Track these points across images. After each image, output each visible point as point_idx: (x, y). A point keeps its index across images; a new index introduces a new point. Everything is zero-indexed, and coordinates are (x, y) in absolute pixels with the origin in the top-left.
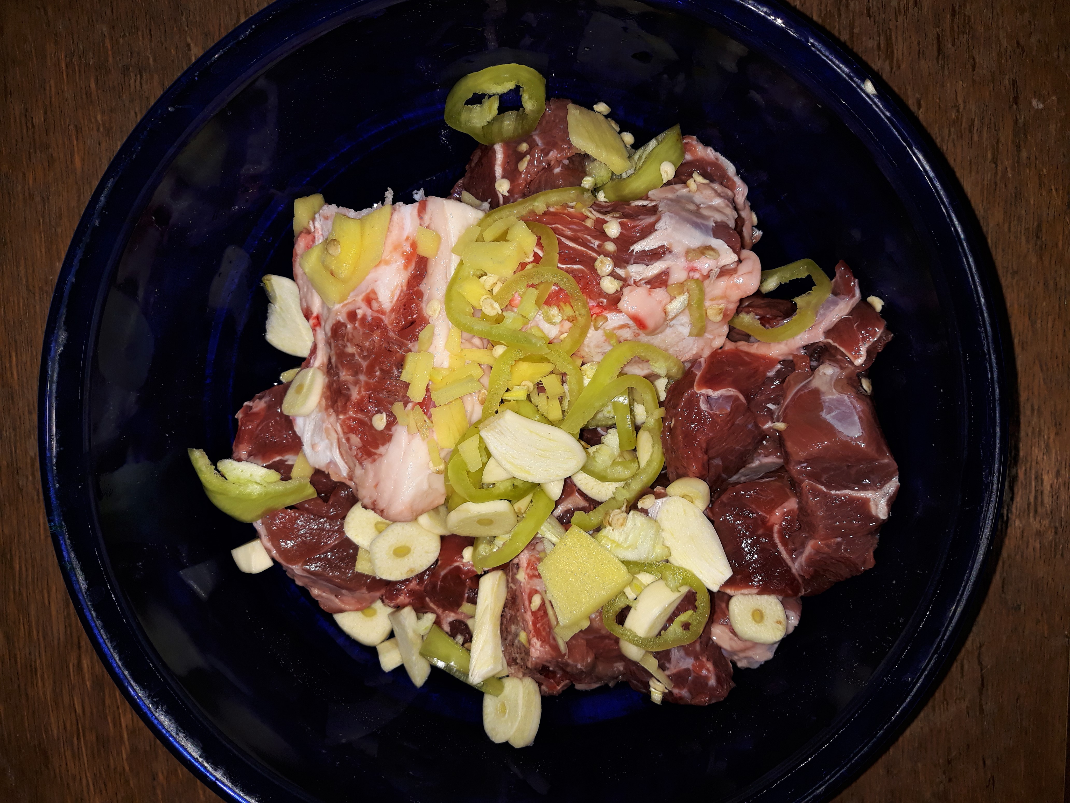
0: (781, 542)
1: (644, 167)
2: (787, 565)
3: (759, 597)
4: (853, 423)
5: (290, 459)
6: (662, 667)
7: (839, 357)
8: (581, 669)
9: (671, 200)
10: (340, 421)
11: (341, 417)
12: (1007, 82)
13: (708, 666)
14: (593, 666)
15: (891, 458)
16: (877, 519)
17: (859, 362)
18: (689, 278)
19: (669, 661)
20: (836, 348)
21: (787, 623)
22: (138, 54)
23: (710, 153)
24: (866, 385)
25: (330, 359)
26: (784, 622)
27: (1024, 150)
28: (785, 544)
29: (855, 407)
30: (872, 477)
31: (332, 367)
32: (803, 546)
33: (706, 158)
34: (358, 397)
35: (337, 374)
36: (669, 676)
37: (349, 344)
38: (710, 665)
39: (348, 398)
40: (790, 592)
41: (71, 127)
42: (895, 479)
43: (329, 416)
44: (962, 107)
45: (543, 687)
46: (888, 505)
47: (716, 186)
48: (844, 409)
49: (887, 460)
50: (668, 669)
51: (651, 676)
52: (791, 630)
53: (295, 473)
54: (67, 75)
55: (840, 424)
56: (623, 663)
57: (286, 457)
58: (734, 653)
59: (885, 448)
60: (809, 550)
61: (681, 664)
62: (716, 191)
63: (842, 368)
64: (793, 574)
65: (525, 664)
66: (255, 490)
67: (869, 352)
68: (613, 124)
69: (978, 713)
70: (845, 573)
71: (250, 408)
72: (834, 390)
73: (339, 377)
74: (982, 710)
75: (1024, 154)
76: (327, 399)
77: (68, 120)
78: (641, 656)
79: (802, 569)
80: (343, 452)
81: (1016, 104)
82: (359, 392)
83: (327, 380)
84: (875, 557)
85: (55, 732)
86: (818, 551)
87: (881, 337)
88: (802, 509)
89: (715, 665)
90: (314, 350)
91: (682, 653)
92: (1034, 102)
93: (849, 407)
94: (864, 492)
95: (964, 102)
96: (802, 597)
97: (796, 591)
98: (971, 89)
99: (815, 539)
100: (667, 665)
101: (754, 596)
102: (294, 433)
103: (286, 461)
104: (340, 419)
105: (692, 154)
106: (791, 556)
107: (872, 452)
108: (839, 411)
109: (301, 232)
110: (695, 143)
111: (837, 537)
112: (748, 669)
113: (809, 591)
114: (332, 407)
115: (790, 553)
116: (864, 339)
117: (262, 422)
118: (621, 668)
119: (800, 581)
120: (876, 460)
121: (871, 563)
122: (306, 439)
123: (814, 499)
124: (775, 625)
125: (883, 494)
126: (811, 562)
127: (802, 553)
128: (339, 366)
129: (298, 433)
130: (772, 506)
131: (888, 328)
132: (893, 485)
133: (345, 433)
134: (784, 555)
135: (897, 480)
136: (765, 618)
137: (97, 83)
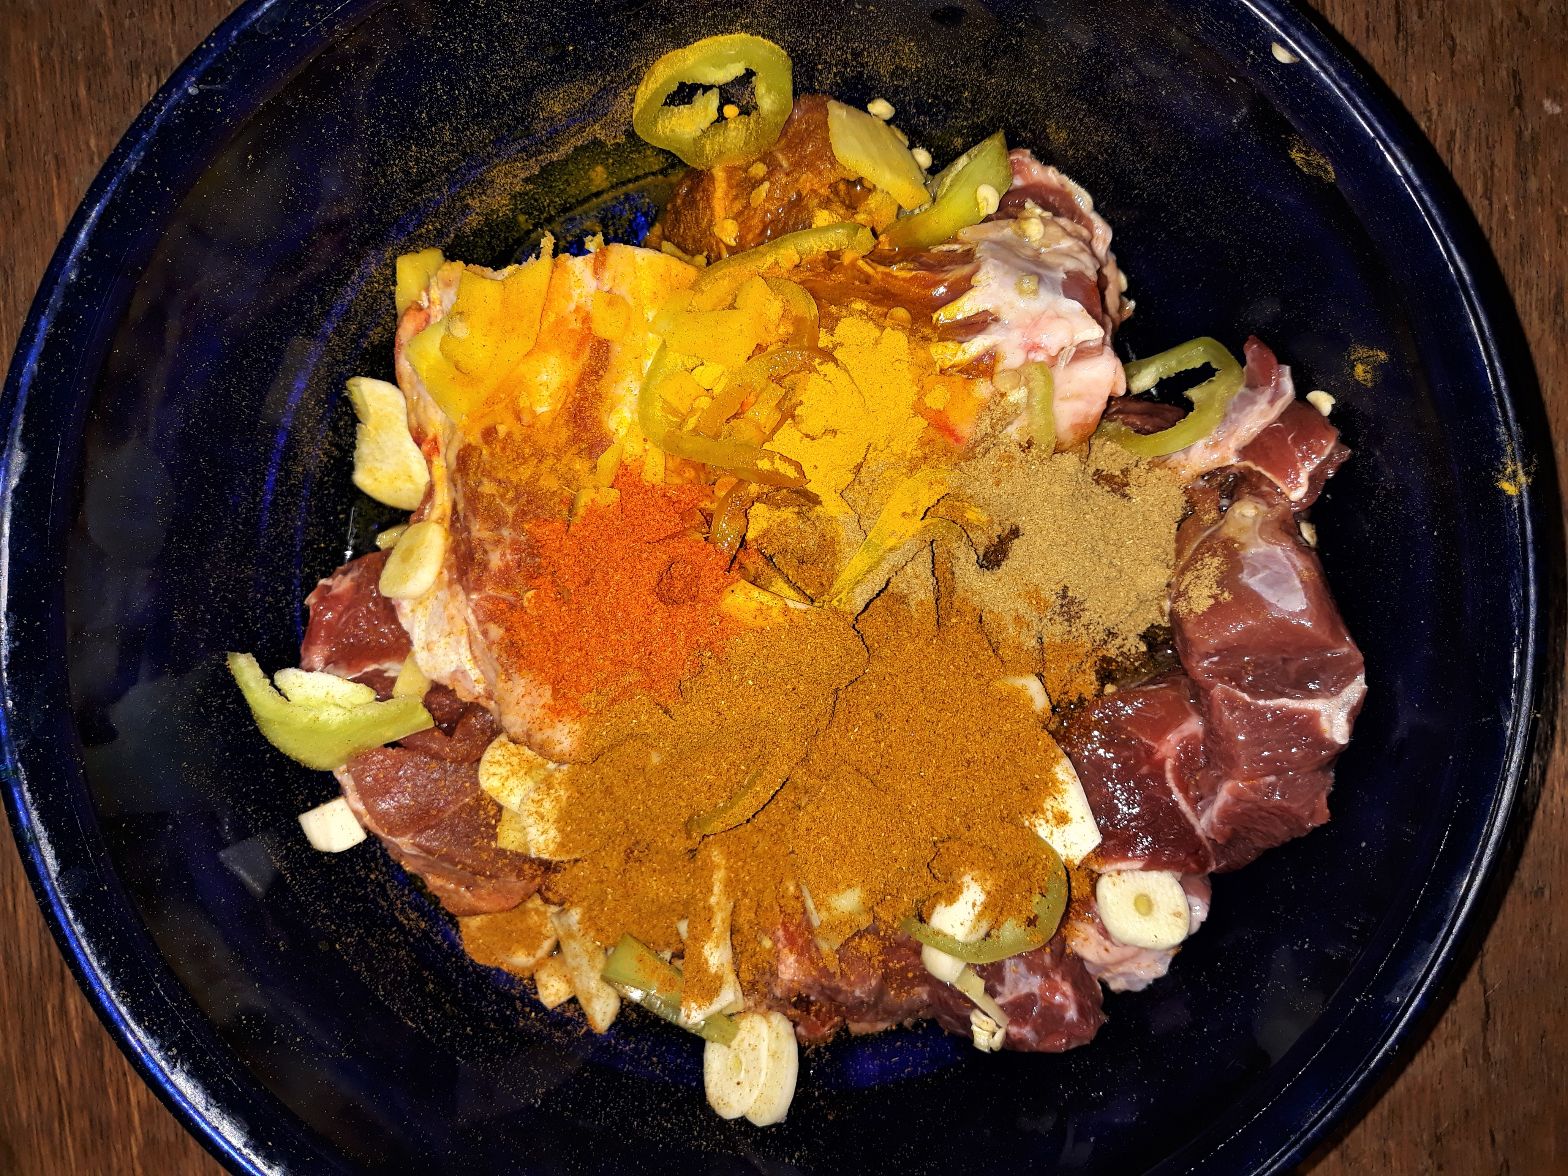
0: (1177, 786)
1: (951, 194)
2: (1187, 821)
3: (1143, 874)
4: (1292, 590)
5: (391, 668)
6: (991, 992)
7: (1265, 488)
8: (859, 998)
9: (995, 242)
10: (472, 604)
11: (474, 596)
12: (1505, 73)
13: (1065, 988)
14: (880, 992)
15: (1354, 646)
16: (1332, 744)
17: (1298, 494)
18: (1027, 363)
19: (1002, 981)
20: (1261, 476)
21: (1191, 916)
22: (154, 43)
23: (1052, 176)
24: (1307, 532)
25: (455, 505)
26: (1186, 914)
27: (1533, 177)
28: (1184, 789)
29: (1294, 566)
30: (1323, 677)
31: (458, 519)
32: (1214, 791)
33: (1045, 182)
34: (500, 563)
35: (467, 529)
36: (1002, 1007)
37: (485, 480)
38: (1067, 988)
39: (484, 566)
40: (1193, 865)
41: (49, 158)
42: (1361, 678)
43: (453, 596)
44: (1435, 112)
45: (799, 1029)
46: (1348, 721)
47: (1063, 221)
48: (1276, 568)
49: (1347, 648)
50: (1000, 994)
51: (974, 1006)
52: (1196, 927)
53: (399, 688)
54: (42, 74)
55: (1271, 592)
56: (927, 988)
57: (386, 665)
58: (1105, 967)
59: (1343, 630)
60: (1223, 796)
61: (1021, 986)
62: (1064, 229)
63: (1271, 505)
64: (1198, 837)
65: (771, 992)
66: (333, 717)
67: (1312, 478)
68: (899, 134)
69: (1481, 1061)
70: (1281, 833)
71: (328, 588)
72: (1260, 540)
73: (469, 533)
74: (1487, 1055)
75: (1533, 184)
76: (449, 568)
77: (43, 147)
78: (958, 974)
79: (1212, 829)
80: (478, 653)
81: (1520, 107)
82: (503, 555)
83: (451, 539)
84: (1330, 805)
85: (24, 1115)
86: (1238, 798)
87: (1331, 455)
88: (1210, 731)
89: (1075, 986)
90: (429, 494)
91: (1022, 968)
92: (1547, 104)
93: (1284, 565)
94: (1311, 701)
95: (1440, 105)
96: (1212, 875)
97: (1203, 865)
98: (1450, 85)
99: (1234, 779)
100: (999, 988)
101: (1136, 873)
102: (399, 626)
103: (385, 671)
104: (471, 600)
105: (1024, 178)
106: (1194, 809)
107: (1323, 635)
108: (1268, 571)
109: (409, 309)
110: (1027, 160)
111: (1268, 775)
112: (1127, 994)
113: (1223, 863)
114: (459, 581)
115: (1193, 802)
116: (1305, 458)
117: (347, 608)
118: (925, 997)
119: (1209, 848)
120: (1329, 648)
121: (1323, 815)
122: (418, 636)
123: (1231, 714)
124: (1171, 919)
125: (1341, 703)
126: (1226, 815)
127: (1212, 802)
128: (470, 515)
129: (405, 626)
130: (1160, 730)
131: (1343, 441)
132: (1356, 689)
133: (479, 622)
134: (1184, 806)
135: (1363, 681)
136: (1155, 908)
137: (89, 89)
